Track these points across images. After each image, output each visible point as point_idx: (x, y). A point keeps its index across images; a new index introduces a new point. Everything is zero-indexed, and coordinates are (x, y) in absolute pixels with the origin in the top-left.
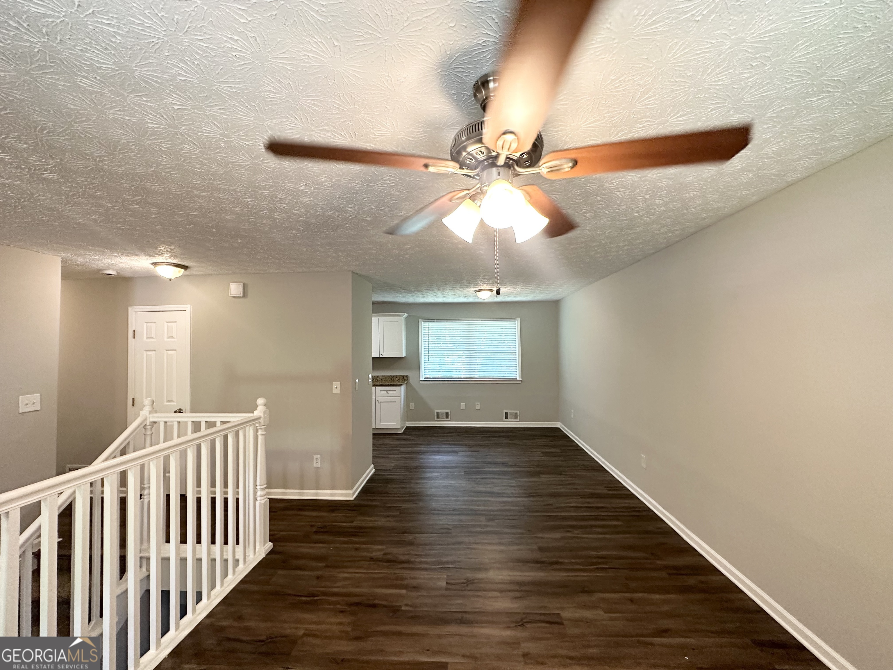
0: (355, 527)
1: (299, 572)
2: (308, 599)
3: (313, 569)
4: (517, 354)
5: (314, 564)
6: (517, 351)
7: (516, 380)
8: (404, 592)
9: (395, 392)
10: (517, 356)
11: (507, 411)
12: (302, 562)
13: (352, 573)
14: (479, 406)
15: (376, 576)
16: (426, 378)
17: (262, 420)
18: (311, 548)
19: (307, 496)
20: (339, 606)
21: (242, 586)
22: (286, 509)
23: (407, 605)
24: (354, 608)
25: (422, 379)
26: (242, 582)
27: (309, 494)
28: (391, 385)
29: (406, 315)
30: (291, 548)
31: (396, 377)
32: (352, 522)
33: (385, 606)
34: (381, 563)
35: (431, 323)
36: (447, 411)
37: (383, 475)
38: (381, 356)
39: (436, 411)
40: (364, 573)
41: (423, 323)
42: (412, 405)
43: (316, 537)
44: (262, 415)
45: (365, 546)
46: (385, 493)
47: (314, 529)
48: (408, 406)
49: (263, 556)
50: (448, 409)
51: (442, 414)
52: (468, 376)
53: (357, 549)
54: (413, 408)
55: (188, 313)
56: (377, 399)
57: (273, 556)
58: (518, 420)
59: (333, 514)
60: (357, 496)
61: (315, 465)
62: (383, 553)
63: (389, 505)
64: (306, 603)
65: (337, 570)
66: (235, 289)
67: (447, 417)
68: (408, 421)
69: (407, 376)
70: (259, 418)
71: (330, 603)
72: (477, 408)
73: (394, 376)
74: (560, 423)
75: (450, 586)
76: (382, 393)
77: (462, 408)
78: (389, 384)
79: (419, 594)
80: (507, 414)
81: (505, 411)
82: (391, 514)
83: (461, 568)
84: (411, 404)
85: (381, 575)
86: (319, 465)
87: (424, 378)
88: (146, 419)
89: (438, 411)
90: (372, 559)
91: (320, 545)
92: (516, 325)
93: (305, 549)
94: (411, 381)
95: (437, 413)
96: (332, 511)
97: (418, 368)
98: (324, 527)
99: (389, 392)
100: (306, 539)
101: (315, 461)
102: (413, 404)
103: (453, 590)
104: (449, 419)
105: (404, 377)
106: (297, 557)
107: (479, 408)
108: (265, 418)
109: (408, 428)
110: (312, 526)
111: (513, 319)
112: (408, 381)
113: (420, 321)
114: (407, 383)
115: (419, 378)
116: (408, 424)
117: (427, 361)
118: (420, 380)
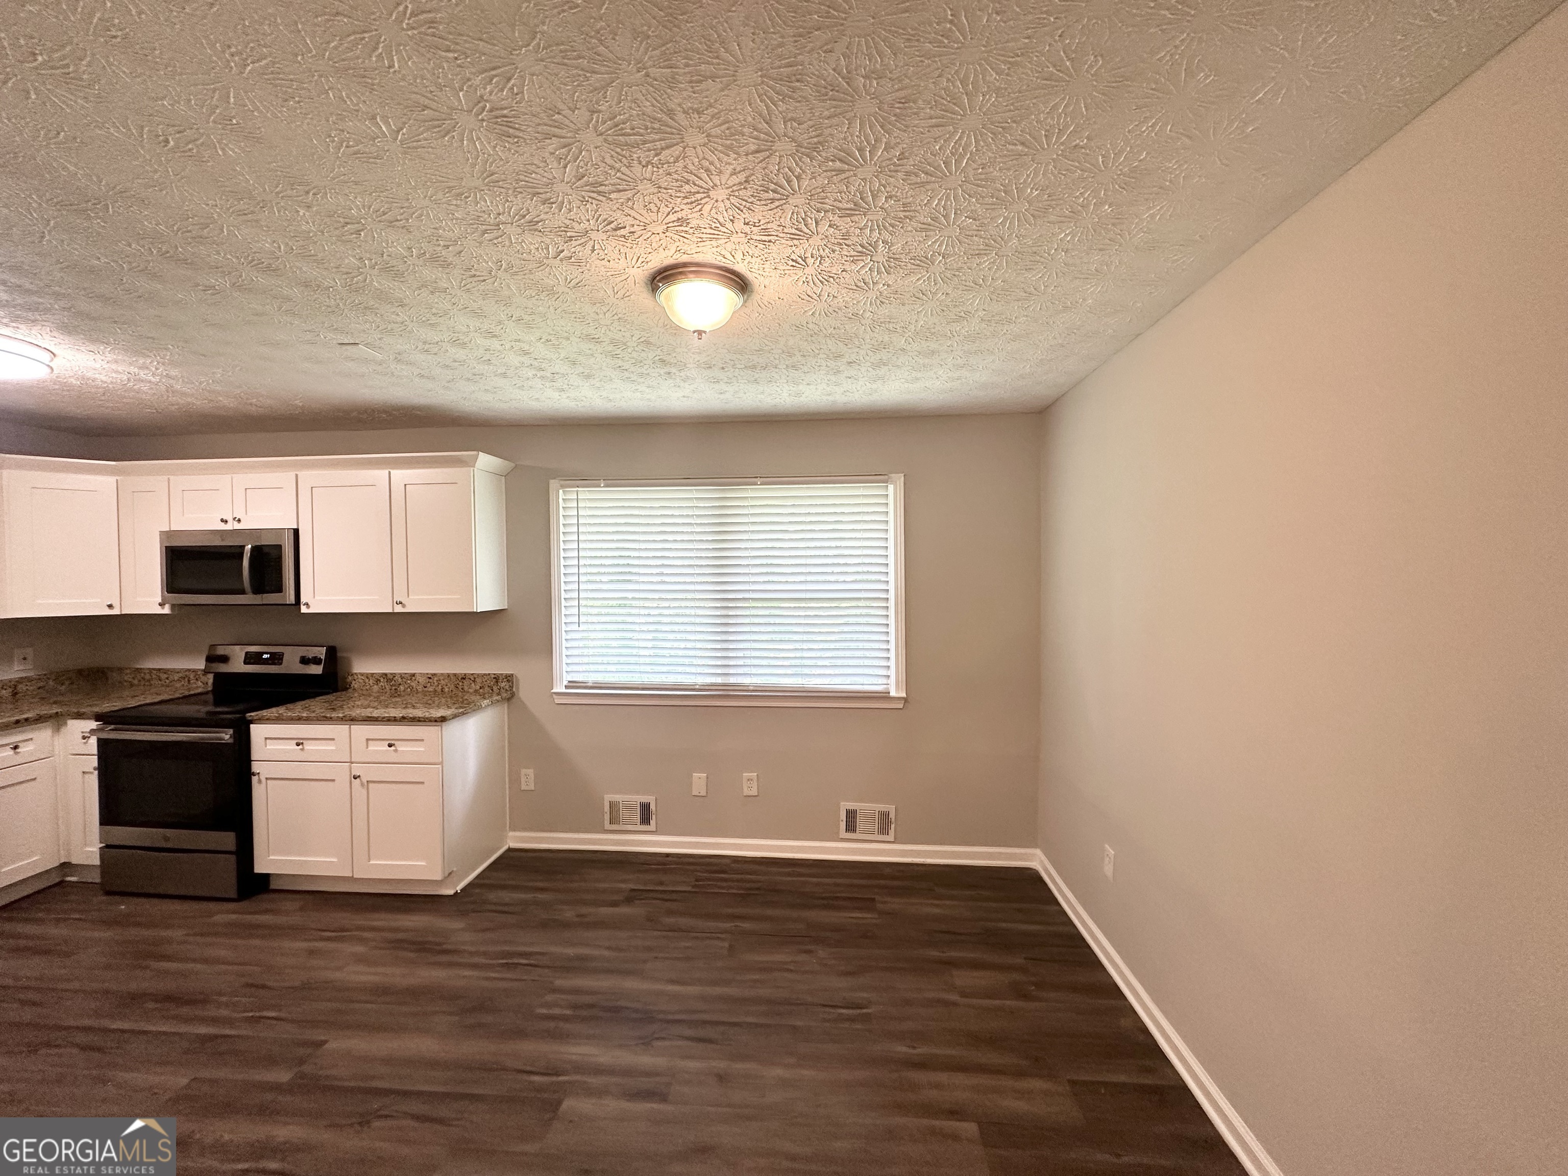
4: (892, 604)
6: (892, 595)
7: (884, 696)
9: (420, 748)
10: (892, 612)
11: (851, 806)
14: (755, 785)
16: (572, 684)
25: (559, 688)
28: (403, 720)
31: (474, 678)
35: (585, 493)
36: (645, 799)
38: (399, 609)
39: (608, 798)
41: (562, 491)
42: (528, 778)
48: (515, 780)
50: (648, 794)
51: (630, 808)
52: (719, 680)
54: (531, 787)
56: (356, 770)
58: (891, 837)
67: (646, 818)
68: (513, 829)
69: (509, 678)
72: (746, 792)
74: (1038, 852)
76: (373, 747)
77: (695, 793)
78: (400, 715)
80: (851, 816)
81: (847, 805)
84: (524, 771)
87: (565, 683)
89: (617, 798)
92: (891, 500)
94: (524, 692)
95: (612, 805)
97: (545, 647)
99: (402, 747)
102: (531, 772)
104: (653, 826)
105: (497, 678)
107: (754, 792)
109: (510, 855)
111: (879, 476)
112: (513, 695)
113: (554, 484)
114: (509, 699)
115: (551, 684)
116: (517, 840)
117: (575, 627)
118: (554, 690)
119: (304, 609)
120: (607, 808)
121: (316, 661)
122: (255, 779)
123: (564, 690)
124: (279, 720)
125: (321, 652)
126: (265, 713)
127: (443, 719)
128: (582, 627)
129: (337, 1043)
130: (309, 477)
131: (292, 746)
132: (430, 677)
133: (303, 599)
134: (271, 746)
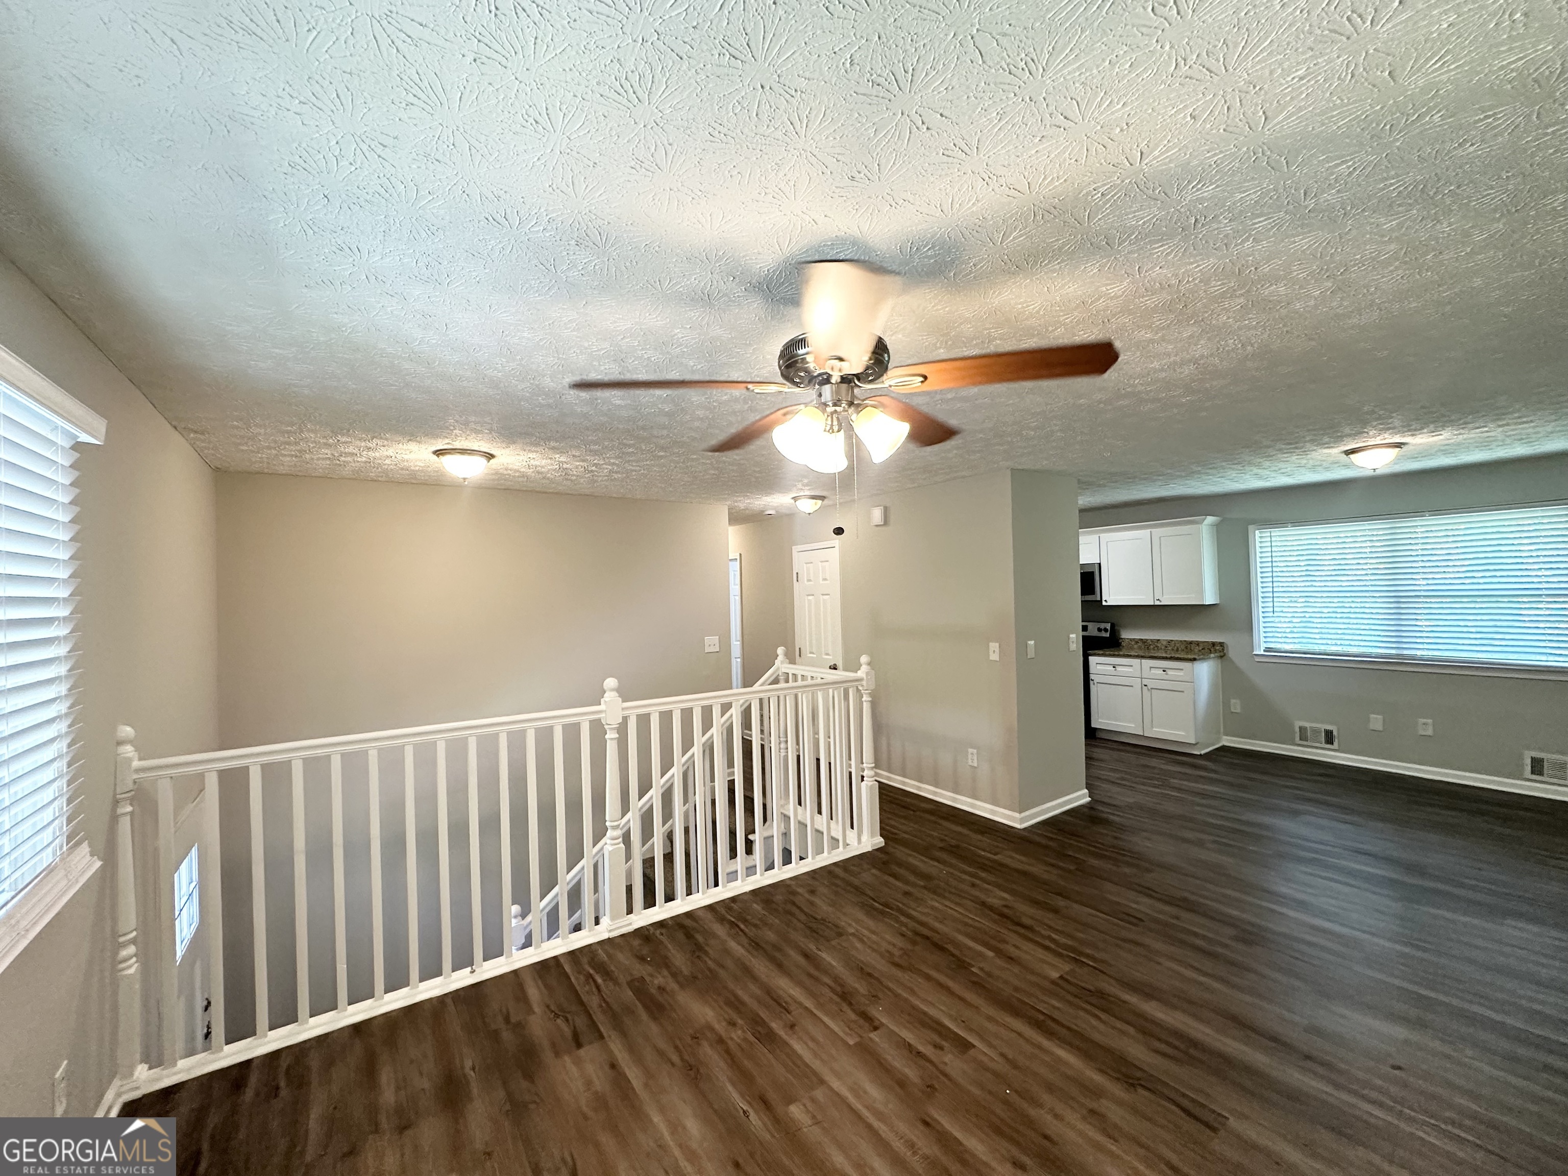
0: (995, 861)
1: (891, 880)
2: (881, 907)
3: (907, 882)
5: (912, 878)
8: (990, 954)
9: (1181, 673)
11: (1536, 755)
12: (902, 871)
13: (946, 906)
14: (1430, 728)
15: (970, 922)
16: (1268, 650)
17: (864, 683)
18: (923, 861)
19: (962, 804)
20: (904, 929)
21: (833, 868)
22: (931, 812)
23: (981, 969)
24: (918, 939)
25: (1259, 651)
26: (835, 864)
27: (964, 803)
28: (1173, 658)
29: (1210, 519)
30: (900, 852)
31: (1198, 643)
32: (996, 854)
33: (953, 955)
34: (988, 912)
35: (1276, 532)
36: (1328, 727)
37: (1103, 812)
38: (1157, 603)
39: (1298, 724)
40: (960, 913)
41: (1257, 532)
42: (1236, 705)
43: (938, 854)
44: (864, 676)
45: (986, 886)
46: (1078, 836)
47: (941, 845)
48: (1226, 704)
49: (869, 848)
50: (1331, 724)
51: (1316, 731)
52: (1393, 652)
53: (973, 885)
54: (1238, 711)
55: (837, 550)
56: (1145, 682)
57: (879, 854)
59: (979, 837)
60: (1032, 826)
61: (970, 763)
62: (1004, 903)
63: (1070, 853)
64: (876, 909)
65: (932, 896)
66: (877, 515)
67: (1329, 741)
68: (1226, 736)
69: (1221, 644)
70: (861, 680)
71: (897, 920)
72: (1423, 732)
73: (1191, 643)
75: (1060, 982)
76: (1153, 671)
77: (1373, 728)
78: (1169, 656)
79: (1009, 966)
80: (1537, 761)
81: (1532, 754)
82: (1061, 864)
83: (1104, 973)
84: (1233, 701)
85: (976, 924)
86: (976, 765)
87: (1263, 649)
88: (778, 669)
89: (1306, 724)
90: (983, 904)
91: (936, 864)
93: (917, 861)
94: (1232, 653)
95: (1300, 728)
96: (982, 833)
97: (1248, 626)
98: (957, 847)
99: (1170, 672)
100: (926, 851)
101: (970, 756)
102: (1238, 702)
103: (1062, 988)
104: (1336, 745)
105: (1214, 644)
106: (900, 864)
107: (1430, 732)
108: (868, 680)
109: (1224, 749)
110: (942, 840)
112: (1225, 655)
113: (1251, 528)
114: (1221, 657)
115: (1252, 648)
116: (1228, 741)
117: (1271, 614)
118: (1255, 653)
119: (1104, 603)
120: (1297, 730)
121: (1106, 630)
122: (1091, 682)
123: (1262, 653)
124: (1099, 655)
125: (1108, 626)
126: (1096, 652)
127: (1195, 659)
128: (1276, 614)
129: (1172, 780)
130: (1105, 537)
131: (1111, 668)
132: (1170, 642)
133: (1104, 599)
134: (1099, 667)
